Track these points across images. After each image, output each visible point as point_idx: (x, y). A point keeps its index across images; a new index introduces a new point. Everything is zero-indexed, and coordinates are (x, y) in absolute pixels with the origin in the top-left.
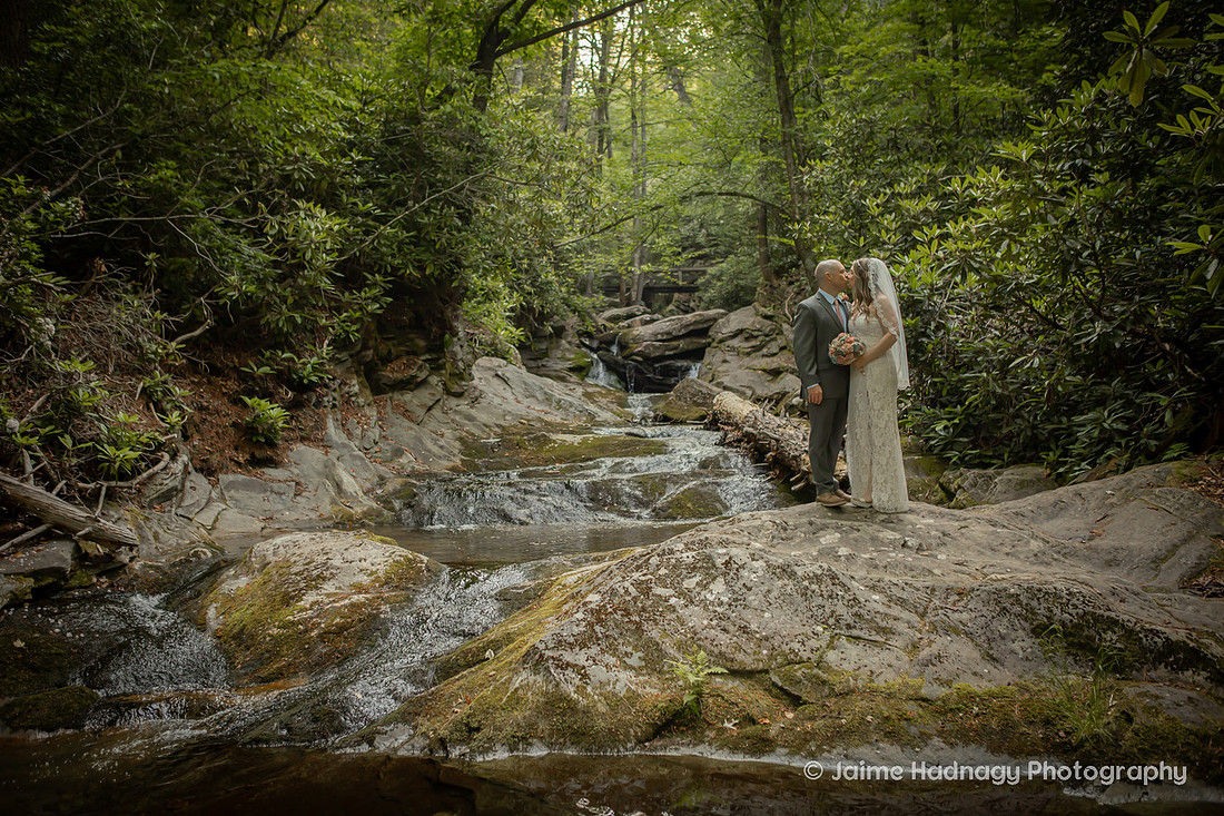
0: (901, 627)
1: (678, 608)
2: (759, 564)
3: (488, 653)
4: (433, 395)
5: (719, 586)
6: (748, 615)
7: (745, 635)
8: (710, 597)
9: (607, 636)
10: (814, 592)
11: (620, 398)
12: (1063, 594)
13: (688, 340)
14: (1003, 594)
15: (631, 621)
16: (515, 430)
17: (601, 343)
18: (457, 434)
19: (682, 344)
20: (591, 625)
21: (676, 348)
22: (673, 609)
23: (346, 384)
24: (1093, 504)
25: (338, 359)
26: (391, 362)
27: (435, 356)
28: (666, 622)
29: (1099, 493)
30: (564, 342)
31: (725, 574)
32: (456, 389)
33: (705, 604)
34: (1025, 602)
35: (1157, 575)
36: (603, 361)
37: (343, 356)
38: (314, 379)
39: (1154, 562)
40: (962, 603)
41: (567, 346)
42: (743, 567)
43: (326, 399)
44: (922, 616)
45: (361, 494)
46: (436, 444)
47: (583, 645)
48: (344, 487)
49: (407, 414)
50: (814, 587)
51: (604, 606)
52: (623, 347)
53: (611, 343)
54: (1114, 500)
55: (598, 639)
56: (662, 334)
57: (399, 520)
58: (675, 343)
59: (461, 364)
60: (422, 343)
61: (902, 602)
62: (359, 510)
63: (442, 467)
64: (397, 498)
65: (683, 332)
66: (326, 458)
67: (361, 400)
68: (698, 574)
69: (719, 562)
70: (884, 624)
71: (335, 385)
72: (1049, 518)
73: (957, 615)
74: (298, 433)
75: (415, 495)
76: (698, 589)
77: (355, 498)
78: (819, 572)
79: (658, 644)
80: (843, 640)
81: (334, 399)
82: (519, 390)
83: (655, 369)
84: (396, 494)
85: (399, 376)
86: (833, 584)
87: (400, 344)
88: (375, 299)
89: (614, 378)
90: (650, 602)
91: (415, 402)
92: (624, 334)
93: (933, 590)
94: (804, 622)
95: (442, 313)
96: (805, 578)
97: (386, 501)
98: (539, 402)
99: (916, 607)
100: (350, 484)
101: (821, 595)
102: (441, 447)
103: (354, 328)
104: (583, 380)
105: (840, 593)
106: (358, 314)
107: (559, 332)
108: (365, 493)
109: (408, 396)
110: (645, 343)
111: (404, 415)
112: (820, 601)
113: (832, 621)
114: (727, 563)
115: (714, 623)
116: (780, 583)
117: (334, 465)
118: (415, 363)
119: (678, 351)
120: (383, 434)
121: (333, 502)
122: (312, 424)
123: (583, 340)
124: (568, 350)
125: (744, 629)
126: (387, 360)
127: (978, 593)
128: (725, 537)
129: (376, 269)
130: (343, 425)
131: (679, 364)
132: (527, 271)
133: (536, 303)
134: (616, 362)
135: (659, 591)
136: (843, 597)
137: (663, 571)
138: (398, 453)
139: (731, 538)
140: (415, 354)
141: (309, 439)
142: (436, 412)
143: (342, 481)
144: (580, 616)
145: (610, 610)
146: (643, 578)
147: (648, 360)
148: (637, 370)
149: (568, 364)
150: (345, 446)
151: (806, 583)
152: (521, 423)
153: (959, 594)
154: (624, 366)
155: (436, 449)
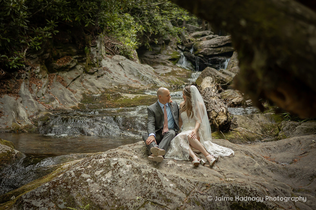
0: (176, 200)
1: (89, 184)
2: (129, 166)
3: (12, 197)
4: (77, 73)
5: (109, 175)
6: (116, 189)
7: (111, 198)
8: (104, 180)
9: (54, 194)
10: (145, 181)
11: (188, 74)
12: (248, 191)
13: (225, 48)
14: (224, 188)
15: (67, 188)
16: (111, 90)
17: (186, 48)
18: (83, 92)
19: (222, 49)
20: (49, 189)
21: (219, 51)
22: (87, 184)
23: (34, 68)
24: (303, 146)
25: (31, 57)
26: (59, 58)
27: (81, 56)
28: (82, 189)
29: (309, 141)
30: (169, 47)
31: (113, 170)
32: (91, 71)
33: (101, 182)
34: (231, 193)
35: (310, 183)
36: (185, 56)
37: (34, 56)
38: (15, 66)
39: (311, 177)
40: (206, 191)
41: (171, 49)
42: (121, 167)
43: (23, 75)
44: (188, 195)
45: (26, 118)
46: (70, 96)
47: (43, 197)
48: (20, 115)
49: (62, 82)
50: (147, 178)
51: (59, 180)
52: (195, 50)
53: (190, 48)
54: (313, 145)
55: (50, 195)
56: (213, 45)
57: (38, 130)
58: (219, 49)
59: (95, 60)
60: (75, 51)
61: (181, 188)
62: (23, 125)
63: (68, 107)
64: (41, 121)
65: (223, 44)
66: (15, 101)
67: (40, 76)
68: (103, 169)
69: (112, 164)
70: (168, 198)
71: (29, 69)
72: (282, 151)
73: (201, 196)
74: (6, 90)
75: (48, 119)
76: (100, 176)
77: (23, 120)
78: (150, 172)
79: (74, 199)
80: (149, 204)
81: (27, 75)
82: (127, 71)
83: (209, 61)
84: (41, 119)
85: (61, 65)
86: (154, 178)
87: (64, 51)
88: (49, 31)
89: (190, 64)
90: (78, 180)
91: (68, 76)
92: (197, 44)
93: (198, 183)
94: (137, 194)
95: (84, 37)
96: (144, 174)
97: (35, 122)
98: (135, 77)
99: (186, 191)
100: (23, 113)
101: (148, 183)
102: (72, 98)
103: (38, 44)
104: (175, 64)
105: (156, 182)
106: (41, 38)
107: (167, 42)
108: (29, 118)
109: (65, 74)
110: (205, 49)
111: (61, 82)
112: (146, 185)
113: (148, 194)
114: (115, 165)
115: (101, 191)
116: (134, 175)
117: (18, 105)
118: (70, 60)
119: (220, 53)
120: (49, 91)
121: (14, 121)
122: (14, 86)
123: (179, 46)
124: (170, 51)
125: (112, 195)
126: (57, 58)
127: (214, 187)
128: (125, 152)
129: (52, 18)
130: (30, 87)
131: (220, 59)
132: (147, 15)
133: (151, 30)
134: (191, 57)
135: (84, 175)
136: (156, 184)
137: (90, 166)
138: (52, 99)
139: (127, 153)
140: (71, 55)
141: (12, 93)
142: (77, 82)
143: (19, 112)
144: (47, 184)
145: (60, 182)
146: (80, 169)
147: (206, 56)
148: (200, 61)
149: (169, 57)
150: (26, 96)
151: (144, 176)
152: (115, 87)
153: (207, 186)
154: (194, 59)
155: (69, 99)
